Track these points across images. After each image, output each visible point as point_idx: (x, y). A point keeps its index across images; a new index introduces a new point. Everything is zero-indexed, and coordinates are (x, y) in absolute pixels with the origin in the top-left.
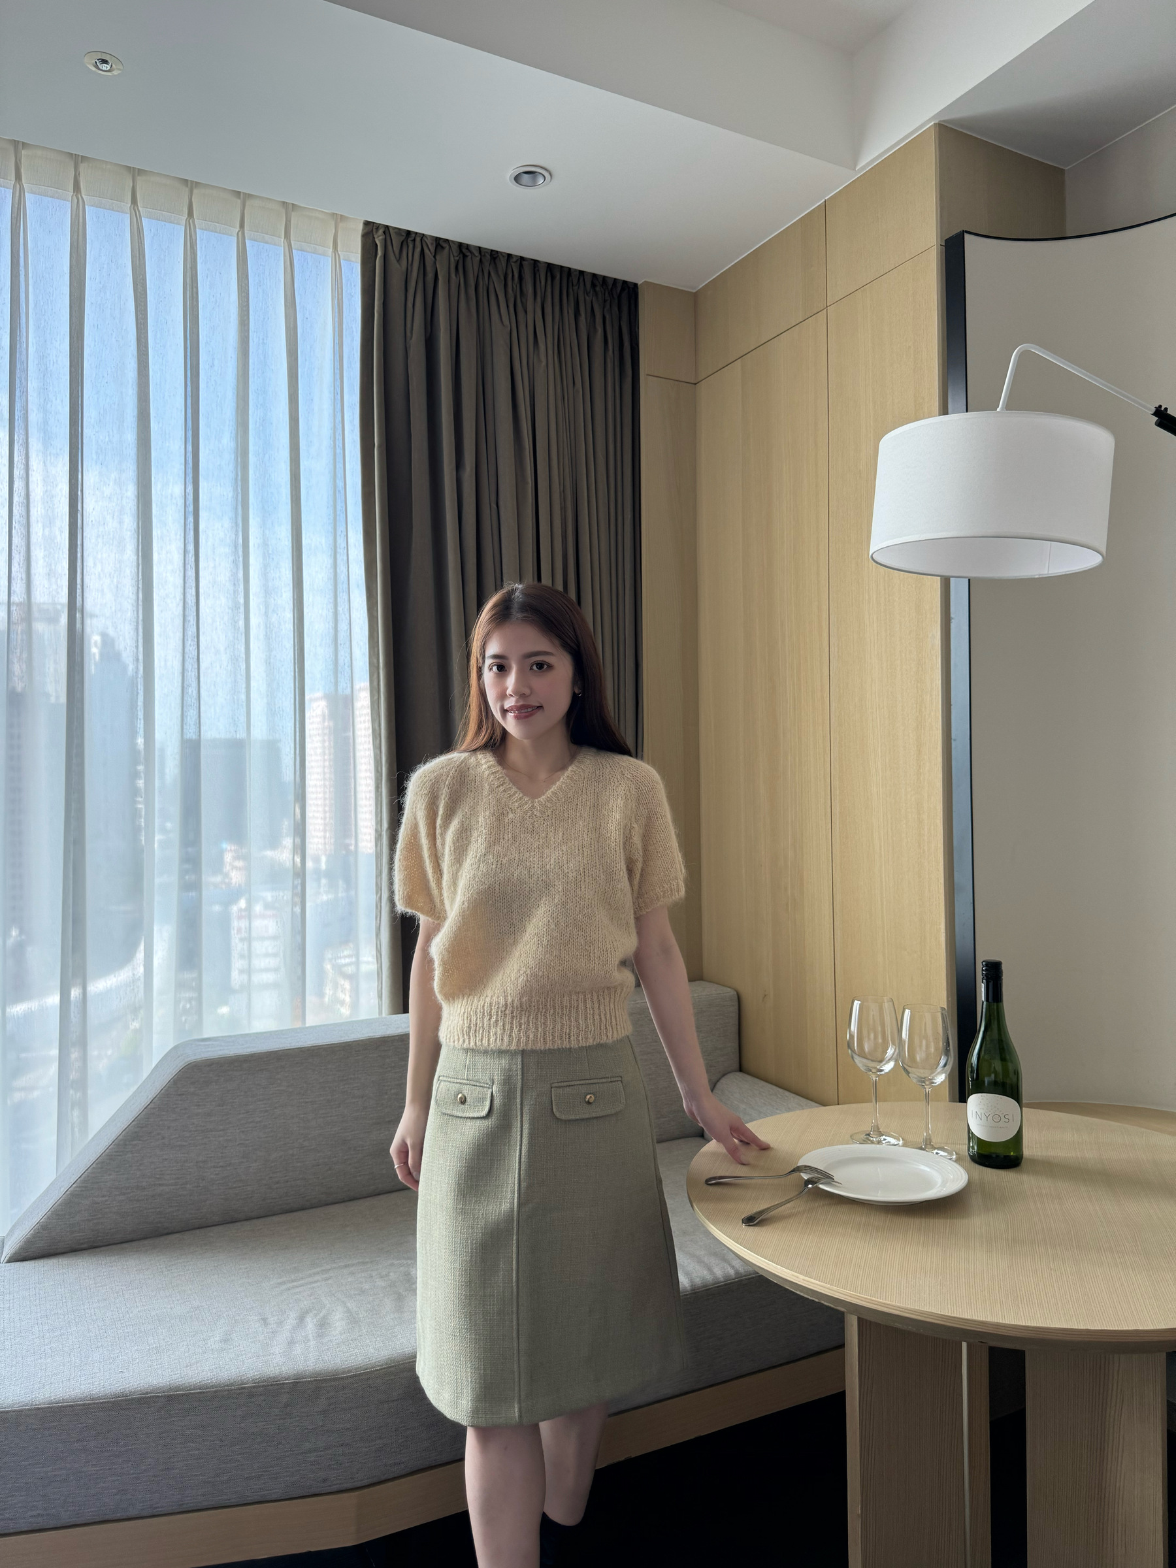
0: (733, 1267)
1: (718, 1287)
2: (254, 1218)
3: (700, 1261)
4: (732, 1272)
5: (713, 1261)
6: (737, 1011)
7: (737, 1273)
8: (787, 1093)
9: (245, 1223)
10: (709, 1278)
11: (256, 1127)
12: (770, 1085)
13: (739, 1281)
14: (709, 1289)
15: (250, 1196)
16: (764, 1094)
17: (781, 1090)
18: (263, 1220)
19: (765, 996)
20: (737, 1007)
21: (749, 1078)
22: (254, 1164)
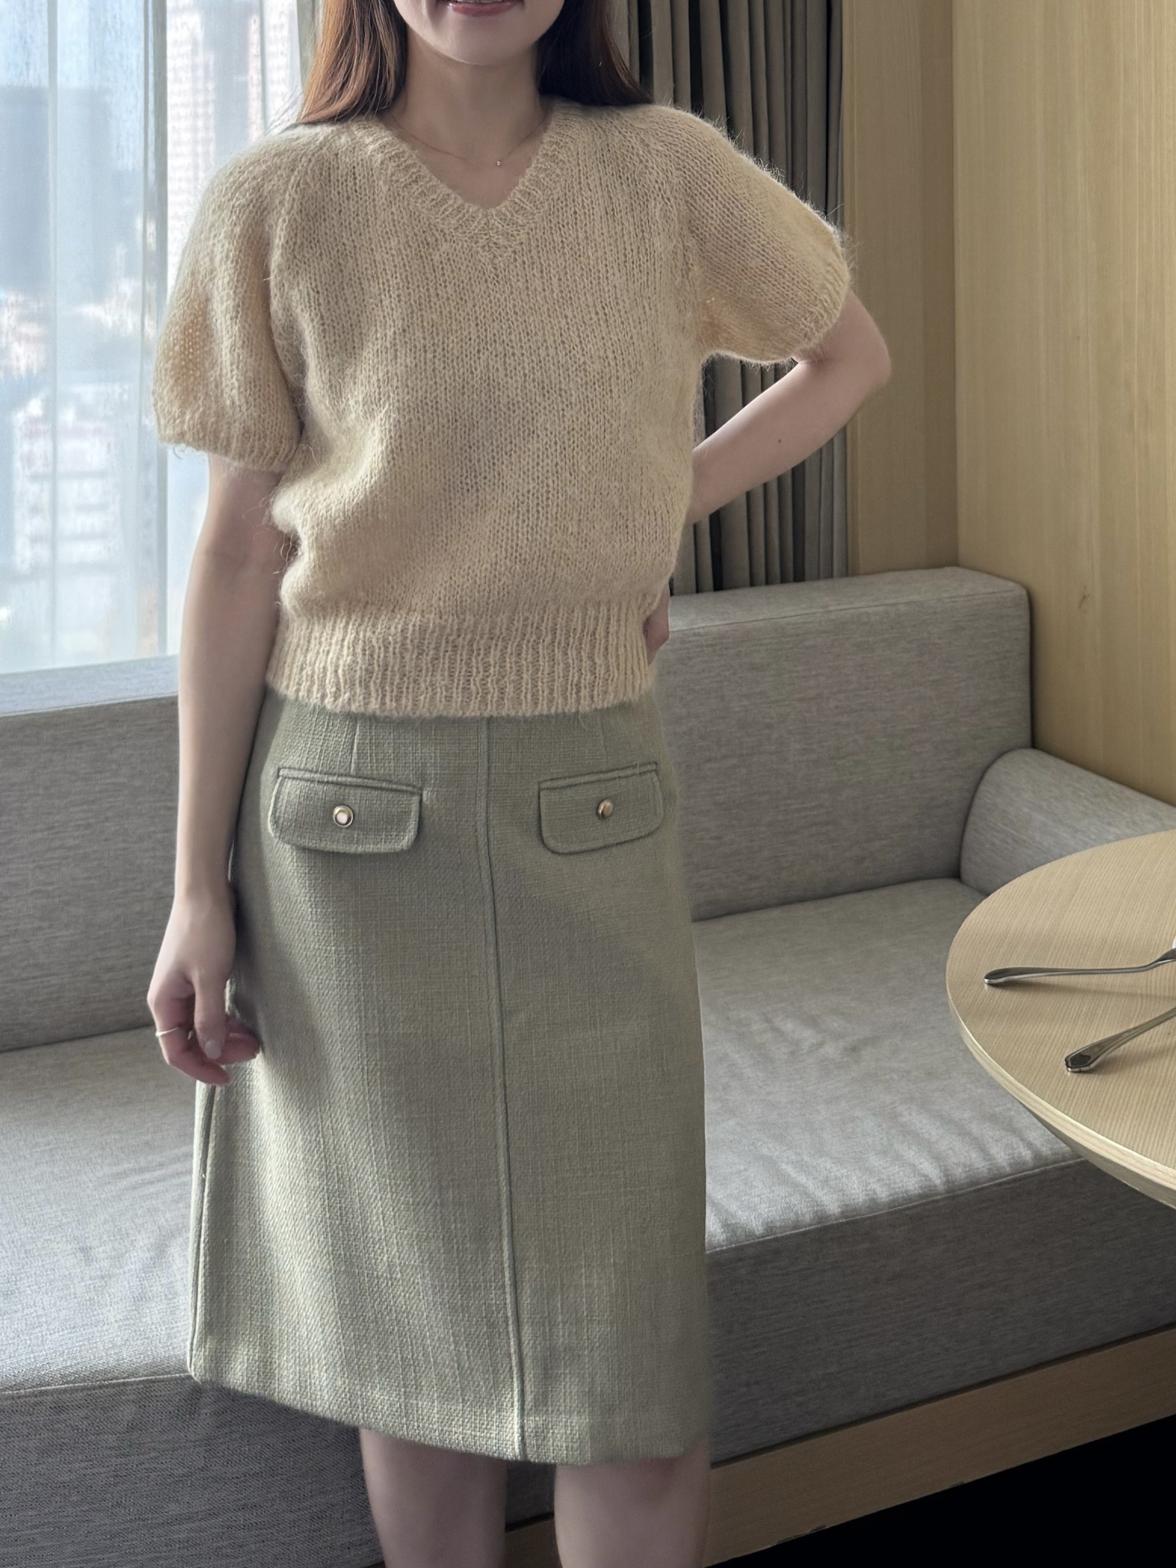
0: (1029, 1145)
1: (1000, 1184)
2: (62, 1041)
3: (963, 1133)
4: (1027, 1155)
5: (988, 1132)
6: (1027, 627)
7: (1037, 1155)
8: (1128, 792)
9: (44, 1050)
10: (980, 1165)
11: (66, 858)
12: (1094, 777)
13: (1042, 1173)
14: (982, 1189)
15: (55, 996)
16: (1083, 794)
17: (1116, 786)
18: (80, 1044)
19: (1085, 597)
20: (1027, 619)
21: (1051, 761)
22: (64, 933)
